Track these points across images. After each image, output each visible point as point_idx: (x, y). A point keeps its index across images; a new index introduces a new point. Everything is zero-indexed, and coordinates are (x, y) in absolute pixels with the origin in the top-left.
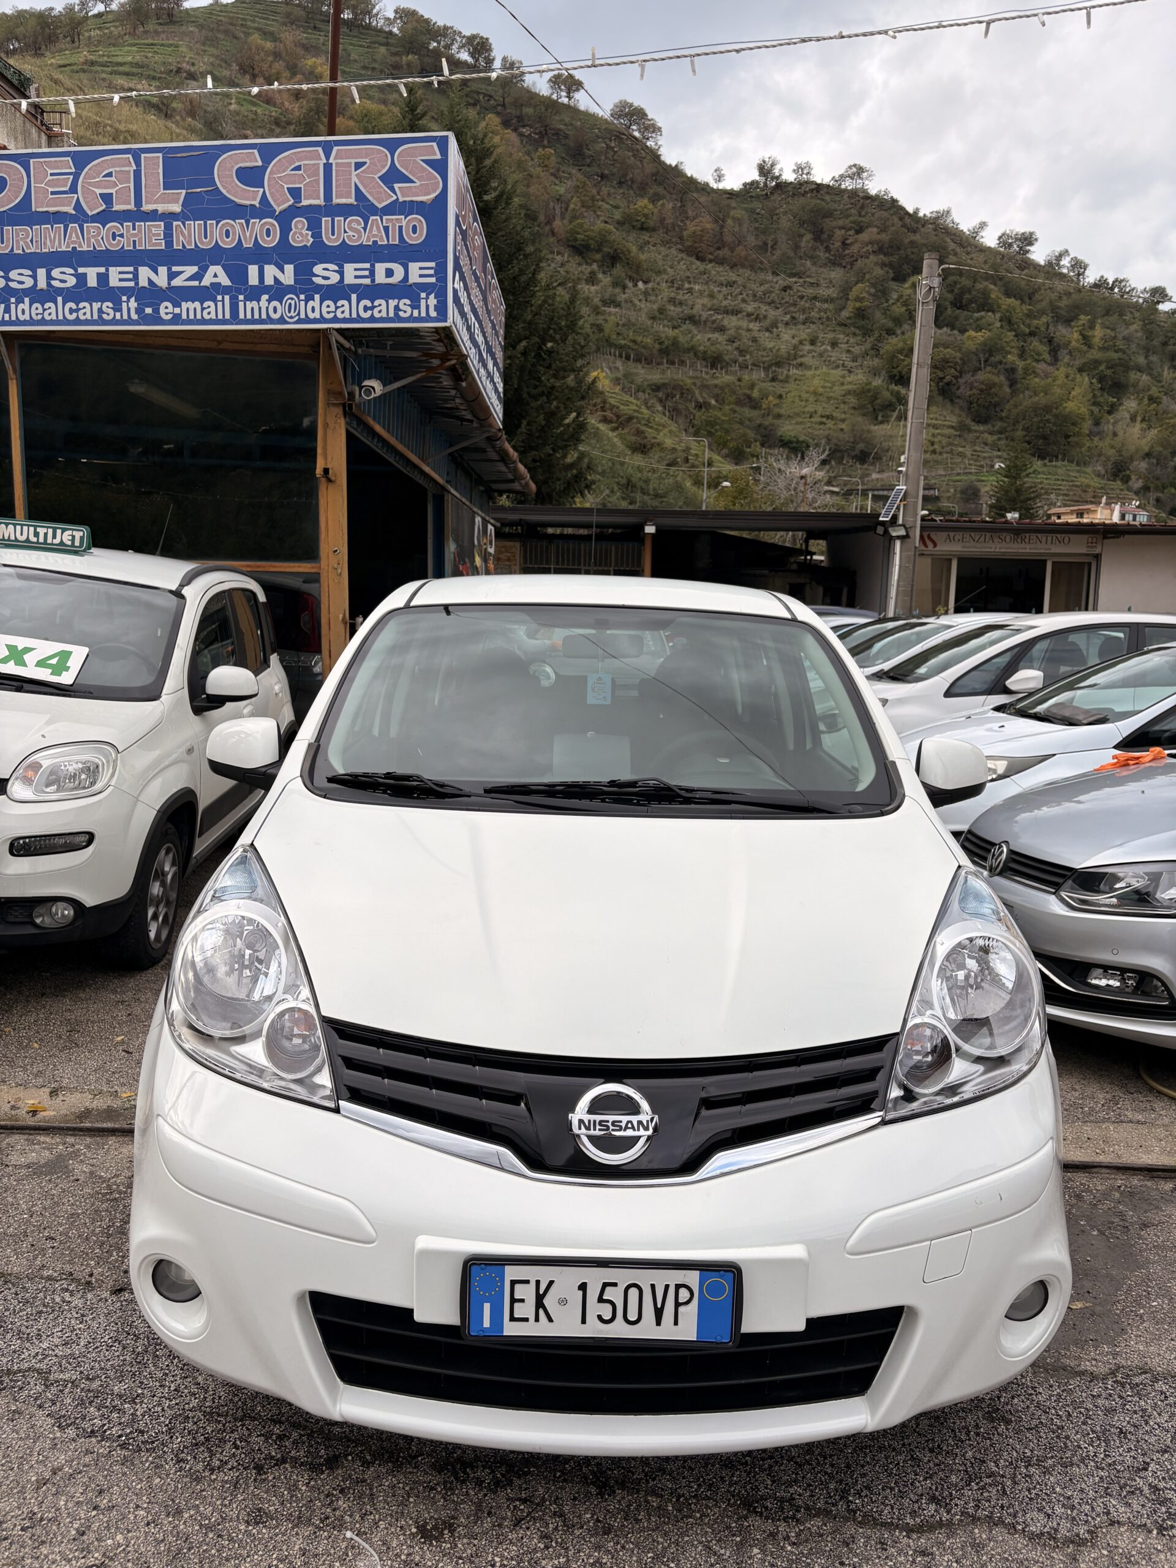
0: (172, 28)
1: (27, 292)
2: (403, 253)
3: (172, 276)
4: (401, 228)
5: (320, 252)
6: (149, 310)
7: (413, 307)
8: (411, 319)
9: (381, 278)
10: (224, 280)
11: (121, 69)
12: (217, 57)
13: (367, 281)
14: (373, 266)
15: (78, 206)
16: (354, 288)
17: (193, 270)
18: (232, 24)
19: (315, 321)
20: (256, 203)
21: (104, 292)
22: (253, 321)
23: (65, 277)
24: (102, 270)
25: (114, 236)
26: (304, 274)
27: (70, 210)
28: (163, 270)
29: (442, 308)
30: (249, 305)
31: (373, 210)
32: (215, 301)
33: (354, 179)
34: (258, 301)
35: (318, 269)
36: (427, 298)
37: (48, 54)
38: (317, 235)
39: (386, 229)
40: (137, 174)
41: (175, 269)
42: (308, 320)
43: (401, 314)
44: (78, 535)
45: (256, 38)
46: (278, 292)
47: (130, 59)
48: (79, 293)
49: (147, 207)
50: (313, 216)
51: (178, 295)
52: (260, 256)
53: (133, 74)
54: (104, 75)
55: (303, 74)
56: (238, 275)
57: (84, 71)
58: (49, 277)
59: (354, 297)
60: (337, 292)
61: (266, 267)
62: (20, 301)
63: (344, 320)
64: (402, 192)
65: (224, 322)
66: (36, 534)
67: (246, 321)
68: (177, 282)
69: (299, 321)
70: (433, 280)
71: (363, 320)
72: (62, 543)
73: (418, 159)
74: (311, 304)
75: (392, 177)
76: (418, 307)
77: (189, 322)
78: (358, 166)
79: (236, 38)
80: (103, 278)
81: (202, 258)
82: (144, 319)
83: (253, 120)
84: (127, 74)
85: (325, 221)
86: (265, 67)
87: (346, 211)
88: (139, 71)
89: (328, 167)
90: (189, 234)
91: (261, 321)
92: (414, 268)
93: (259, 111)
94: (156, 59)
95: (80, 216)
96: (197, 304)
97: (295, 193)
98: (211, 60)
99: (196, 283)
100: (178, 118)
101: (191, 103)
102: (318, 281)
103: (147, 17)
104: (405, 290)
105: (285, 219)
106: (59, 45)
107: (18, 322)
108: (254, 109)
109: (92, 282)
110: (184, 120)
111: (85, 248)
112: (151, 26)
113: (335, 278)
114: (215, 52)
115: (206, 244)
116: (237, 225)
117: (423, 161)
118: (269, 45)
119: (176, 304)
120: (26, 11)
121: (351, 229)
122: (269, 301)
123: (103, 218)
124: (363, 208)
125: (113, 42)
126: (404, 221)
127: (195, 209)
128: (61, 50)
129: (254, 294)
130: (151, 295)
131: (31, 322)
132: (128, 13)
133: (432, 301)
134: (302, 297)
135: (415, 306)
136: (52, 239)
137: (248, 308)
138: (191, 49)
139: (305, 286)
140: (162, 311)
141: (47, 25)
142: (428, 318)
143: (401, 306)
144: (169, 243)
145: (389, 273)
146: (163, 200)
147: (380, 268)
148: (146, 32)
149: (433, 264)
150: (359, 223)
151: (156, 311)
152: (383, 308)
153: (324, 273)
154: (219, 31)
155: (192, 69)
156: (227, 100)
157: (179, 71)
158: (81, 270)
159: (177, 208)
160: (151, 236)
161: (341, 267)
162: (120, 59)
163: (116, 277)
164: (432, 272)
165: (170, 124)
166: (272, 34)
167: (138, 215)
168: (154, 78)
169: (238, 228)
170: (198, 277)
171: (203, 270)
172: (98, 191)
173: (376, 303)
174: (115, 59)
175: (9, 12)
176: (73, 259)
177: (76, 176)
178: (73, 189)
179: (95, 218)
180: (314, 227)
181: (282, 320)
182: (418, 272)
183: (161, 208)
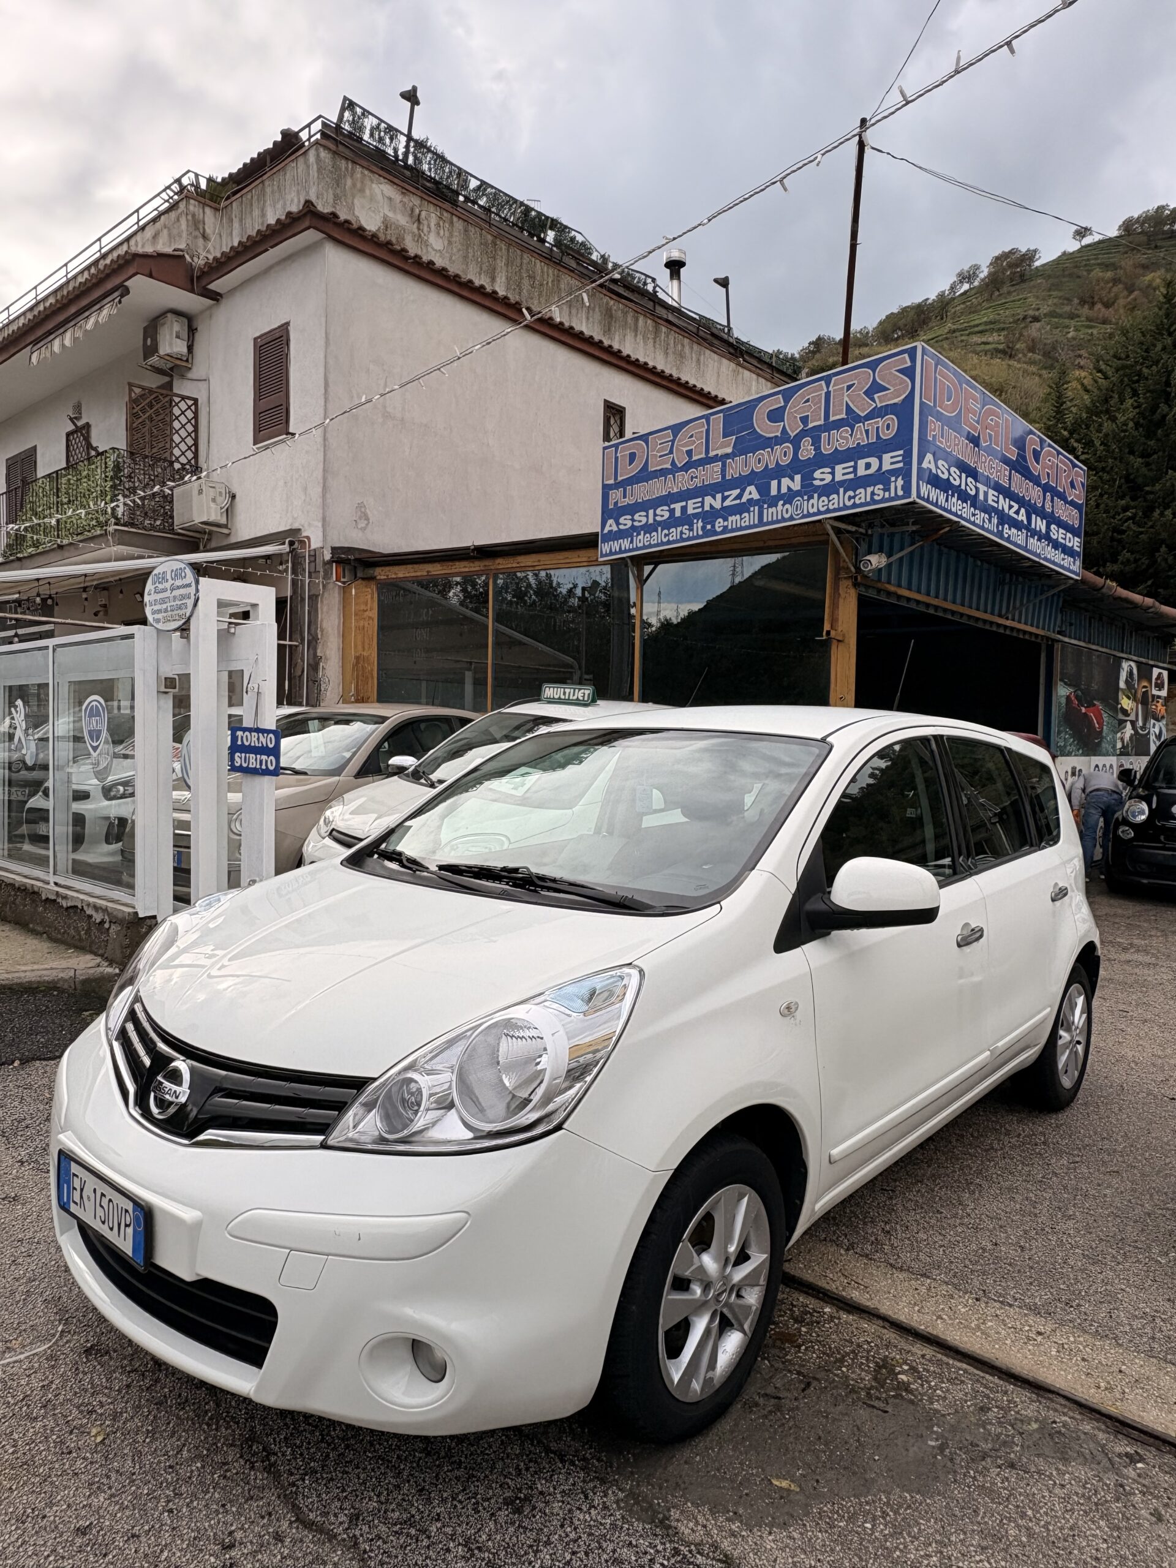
0: (1024, 285)
1: (642, 527)
2: (878, 448)
3: (724, 499)
4: (878, 428)
5: (822, 460)
6: (709, 527)
7: (885, 490)
8: (883, 500)
9: (861, 472)
10: (756, 496)
11: (976, 329)
12: (1060, 298)
13: (852, 476)
14: (856, 463)
15: (673, 463)
16: (842, 483)
17: (737, 492)
18: (1076, 267)
19: (814, 514)
20: (779, 434)
21: (686, 520)
22: (773, 522)
23: (663, 513)
24: (684, 504)
25: (692, 478)
26: (807, 478)
27: (668, 466)
28: (719, 496)
29: (907, 488)
30: (770, 510)
31: (859, 419)
32: (749, 512)
33: (846, 399)
34: (776, 506)
35: (817, 474)
36: (896, 481)
37: (922, 333)
38: (817, 448)
39: (867, 432)
40: (708, 431)
41: (726, 494)
42: (809, 515)
43: (876, 498)
44: (587, 692)
45: (1097, 273)
46: (789, 497)
47: (985, 319)
48: (672, 522)
49: (712, 454)
50: (815, 434)
51: (726, 512)
52: (779, 472)
53: (986, 331)
54: (963, 338)
55: (1140, 290)
56: (764, 490)
57: (947, 339)
58: (655, 515)
59: (841, 490)
60: (829, 490)
61: (783, 480)
62: (639, 534)
63: (835, 510)
64: (880, 400)
65: (755, 526)
66: (564, 693)
67: (768, 523)
68: (727, 503)
69: (804, 517)
70: (901, 465)
71: (848, 508)
72: (578, 699)
73: (893, 371)
74: (811, 501)
75: (875, 388)
76: (889, 490)
77: (733, 530)
78: (849, 387)
79: (1079, 277)
80: (684, 509)
81: (741, 483)
82: (706, 533)
83: (1089, 341)
84: (981, 332)
85: (824, 435)
86: (1104, 293)
87: (838, 425)
88: (992, 326)
89: (828, 394)
90: (737, 468)
91: (778, 522)
92: (887, 458)
93: (1095, 332)
94: (1005, 314)
95: (674, 469)
96: (738, 517)
97: (805, 420)
98: (1055, 301)
99: (738, 502)
100: (1020, 355)
101: (1033, 340)
102: (817, 483)
103: (1003, 283)
104: (882, 478)
105: (796, 442)
106: (931, 325)
107: (637, 549)
108: (1090, 331)
109: (678, 514)
110: (1025, 355)
111: (675, 490)
112: (1005, 289)
113: (828, 478)
114: (1060, 294)
115: (746, 472)
116: (764, 454)
117: (898, 371)
118: (1109, 274)
119: (726, 519)
120: (908, 307)
121: (842, 437)
122: (783, 505)
123: (686, 467)
124: (852, 419)
125: (973, 310)
126: (880, 422)
127: (741, 449)
128: (931, 329)
129: (773, 503)
130: (709, 516)
131: (644, 547)
132: (987, 285)
133: (900, 482)
134: (806, 497)
135: (887, 489)
136: (656, 488)
137: (770, 513)
138: (1037, 297)
139: (809, 489)
140: (717, 525)
141: (923, 312)
142: (897, 497)
143: (876, 491)
144: (724, 476)
145: (868, 466)
146: (723, 446)
147: (861, 463)
148: (1000, 295)
149: (901, 452)
150: (847, 431)
151: (713, 526)
152: (863, 495)
153: (822, 476)
154: (1064, 276)
155: (1037, 313)
156: (1066, 330)
157: (1025, 318)
158: (672, 506)
159: (729, 450)
160: (712, 474)
161: (833, 469)
162: (977, 322)
163: (692, 507)
164: (900, 458)
165: (1011, 362)
166: (1113, 264)
167: (708, 460)
168: (1003, 329)
169: (766, 456)
170: (739, 497)
171: (743, 491)
172: (685, 449)
173: (857, 492)
174: (972, 323)
175: (896, 311)
176: (667, 500)
177: (673, 441)
178: (671, 452)
179: (681, 469)
180: (816, 443)
181: (791, 518)
182: (890, 461)
183: (720, 452)
